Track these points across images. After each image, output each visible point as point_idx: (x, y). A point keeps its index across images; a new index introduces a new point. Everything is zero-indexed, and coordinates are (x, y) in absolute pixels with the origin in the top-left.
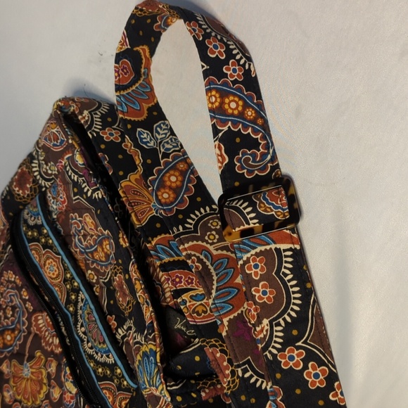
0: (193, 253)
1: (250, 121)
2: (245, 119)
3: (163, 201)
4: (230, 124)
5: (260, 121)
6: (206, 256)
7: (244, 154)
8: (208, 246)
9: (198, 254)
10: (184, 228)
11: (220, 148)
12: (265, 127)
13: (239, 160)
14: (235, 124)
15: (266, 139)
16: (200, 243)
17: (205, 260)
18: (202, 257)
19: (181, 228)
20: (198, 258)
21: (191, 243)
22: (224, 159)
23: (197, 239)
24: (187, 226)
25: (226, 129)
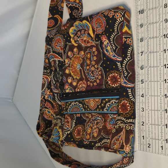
0: (45, 78)
1: (78, 3)
2: (76, 3)
3: (46, 62)
4: (71, 4)
5: (80, 4)
6: (47, 81)
7: (75, 11)
8: (49, 78)
9: (45, 79)
10: (47, 71)
11: (68, 9)
12: (82, 6)
13: (74, 12)
14: (72, 4)
15: (81, 9)
16: (48, 77)
17: (46, 82)
18: (46, 80)
19: (46, 71)
20: (45, 80)
21: (45, 76)
22: (70, 12)
23: (48, 75)
24: (48, 71)
25: (70, 5)
